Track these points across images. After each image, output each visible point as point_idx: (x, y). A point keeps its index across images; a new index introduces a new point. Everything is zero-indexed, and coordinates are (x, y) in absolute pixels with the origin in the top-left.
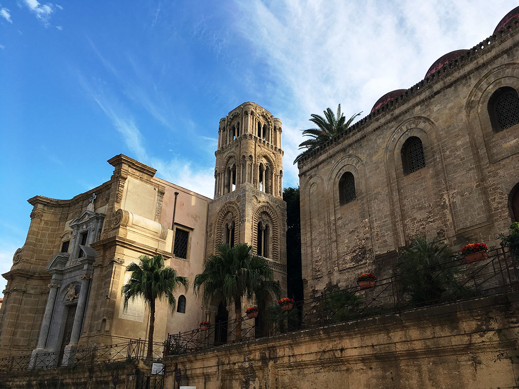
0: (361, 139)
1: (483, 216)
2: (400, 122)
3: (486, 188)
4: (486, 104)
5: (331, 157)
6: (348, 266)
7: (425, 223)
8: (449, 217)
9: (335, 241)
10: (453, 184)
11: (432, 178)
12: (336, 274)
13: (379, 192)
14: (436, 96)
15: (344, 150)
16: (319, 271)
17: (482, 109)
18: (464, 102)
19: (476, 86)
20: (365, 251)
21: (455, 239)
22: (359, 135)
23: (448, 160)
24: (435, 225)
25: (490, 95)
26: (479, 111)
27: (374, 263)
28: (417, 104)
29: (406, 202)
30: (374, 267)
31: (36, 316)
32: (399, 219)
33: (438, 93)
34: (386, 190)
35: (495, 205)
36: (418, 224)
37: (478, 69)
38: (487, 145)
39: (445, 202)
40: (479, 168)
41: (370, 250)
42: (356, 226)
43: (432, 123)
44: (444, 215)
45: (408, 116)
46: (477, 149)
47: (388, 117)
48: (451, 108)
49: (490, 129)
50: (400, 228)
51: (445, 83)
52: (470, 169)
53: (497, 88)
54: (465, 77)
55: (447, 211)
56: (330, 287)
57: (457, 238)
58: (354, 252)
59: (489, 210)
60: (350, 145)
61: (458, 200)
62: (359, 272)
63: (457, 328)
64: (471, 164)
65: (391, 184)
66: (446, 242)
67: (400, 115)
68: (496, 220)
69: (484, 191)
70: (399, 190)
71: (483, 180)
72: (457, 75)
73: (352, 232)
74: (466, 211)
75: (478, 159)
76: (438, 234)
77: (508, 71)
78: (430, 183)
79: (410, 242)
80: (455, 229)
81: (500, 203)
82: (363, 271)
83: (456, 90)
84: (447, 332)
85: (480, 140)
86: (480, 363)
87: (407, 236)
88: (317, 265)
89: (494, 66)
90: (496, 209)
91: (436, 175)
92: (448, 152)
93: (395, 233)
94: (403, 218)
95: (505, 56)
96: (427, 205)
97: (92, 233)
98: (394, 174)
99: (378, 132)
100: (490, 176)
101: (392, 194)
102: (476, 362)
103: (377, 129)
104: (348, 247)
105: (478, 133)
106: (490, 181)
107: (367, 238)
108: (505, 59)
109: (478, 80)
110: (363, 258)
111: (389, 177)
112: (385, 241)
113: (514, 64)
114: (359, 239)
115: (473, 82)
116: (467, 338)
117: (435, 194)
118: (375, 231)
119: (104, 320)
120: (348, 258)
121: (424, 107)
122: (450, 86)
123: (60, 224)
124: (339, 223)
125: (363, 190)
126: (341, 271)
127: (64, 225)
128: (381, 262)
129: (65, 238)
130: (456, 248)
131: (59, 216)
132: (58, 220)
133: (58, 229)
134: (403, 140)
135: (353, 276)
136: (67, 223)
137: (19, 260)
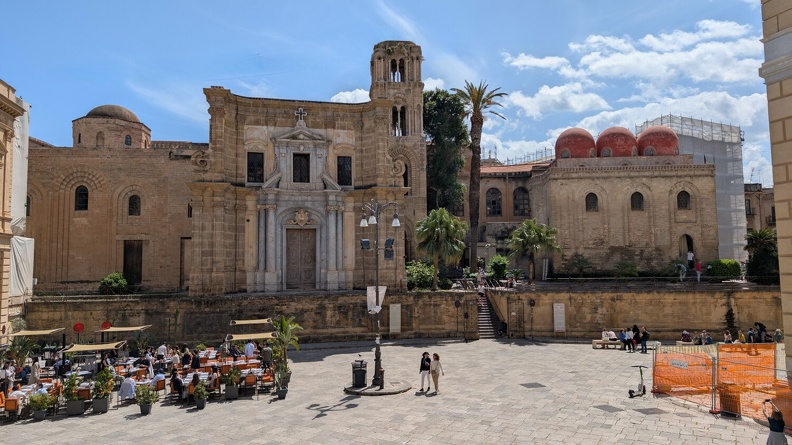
0: (607, 178)
1: (669, 243)
2: (633, 180)
4: (677, 194)
5: (582, 178)
6: (590, 246)
7: (640, 237)
8: (653, 238)
9: (581, 231)
10: (658, 224)
11: (647, 217)
12: (581, 249)
13: (616, 214)
14: (655, 178)
15: (593, 179)
17: (675, 196)
18: (669, 189)
19: (675, 184)
20: (603, 241)
22: (605, 175)
23: (657, 213)
24: (645, 240)
25: (679, 192)
26: (673, 196)
27: (609, 249)
28: (645, 177)
29: (631, 224)
30: (609, 251)
31: (234, 234)
32: (626, 231)
34: (621, 215)
36: (637, 237)
37: (677, 176)
38: (675, 213)
39: (652, 231)
40: (670, 222)
41: (607, 242)
42: (598, 227)
43: (651, 190)
44: (651, 237)
45: (638, 180)
46: (670, 213)
47: (626, 174)
48: (661, 188)
49: (677, 207)
50: (627, 236)
51: (660, 174)
52: (666, 221)
53: (683, 190)
54: (671, 177)
55: (653, 236)
57: (655, 248)
58: (596, 240)
59: (671, 241)
60: (598, 178)
61: (659, 232)
62: (599, 251)
64: (667, 219)
65: (624, 212)
66: (650, 249)
67: (634, 177)
68: (673, 246)
69: (671, 233)
70: (628, 217)
71: (671, 228)
72: (667, 173)
73: (595, 229)
74: (662, 239)
75: (670, 219)
76: (646, 244)
77: (689, 185)
78: (645, 219)
79: (631, 244)
80: (655, 244)
81: (676, 240)
82: (601, 251)
83: (665, 180)
85: (672, 210)
87: (630, 241)
89: (684, 179)
90: (674, 241)
91: (649, 217)
92: (657, 209)
93: (624, 238)
94: (629, 231)
96: (642, 229)
98: (626, 208)
99: (618, 179)
100: (674, 227)
103: (618, 177)
104: (591, 236)
105: (672, 207)
106: (674, 229)
107: (606, 236)
108: (688, 179)
109: (676, 182)
110: (602, 245)
111: (623, 207)
112: (618, 240)
113: (693, 183)
114: (600, 234)
115: (674, 181)
117: (647, 226)
118: (612, 233)
121: (648, 180)
122: (663, 177)
123: (237, 126)
124: (585, 221)
125: (605, 209)
126: (585, 248)
127: (243, 129)
128: (613, 250)
129: (250, 147)
130: (654, 253)
131: (234, 115)
132: (233, 120)
133: (237, 133)
134: (633, 191)
135: (593, 252)
136: (246, 127)
137: (208, 167)
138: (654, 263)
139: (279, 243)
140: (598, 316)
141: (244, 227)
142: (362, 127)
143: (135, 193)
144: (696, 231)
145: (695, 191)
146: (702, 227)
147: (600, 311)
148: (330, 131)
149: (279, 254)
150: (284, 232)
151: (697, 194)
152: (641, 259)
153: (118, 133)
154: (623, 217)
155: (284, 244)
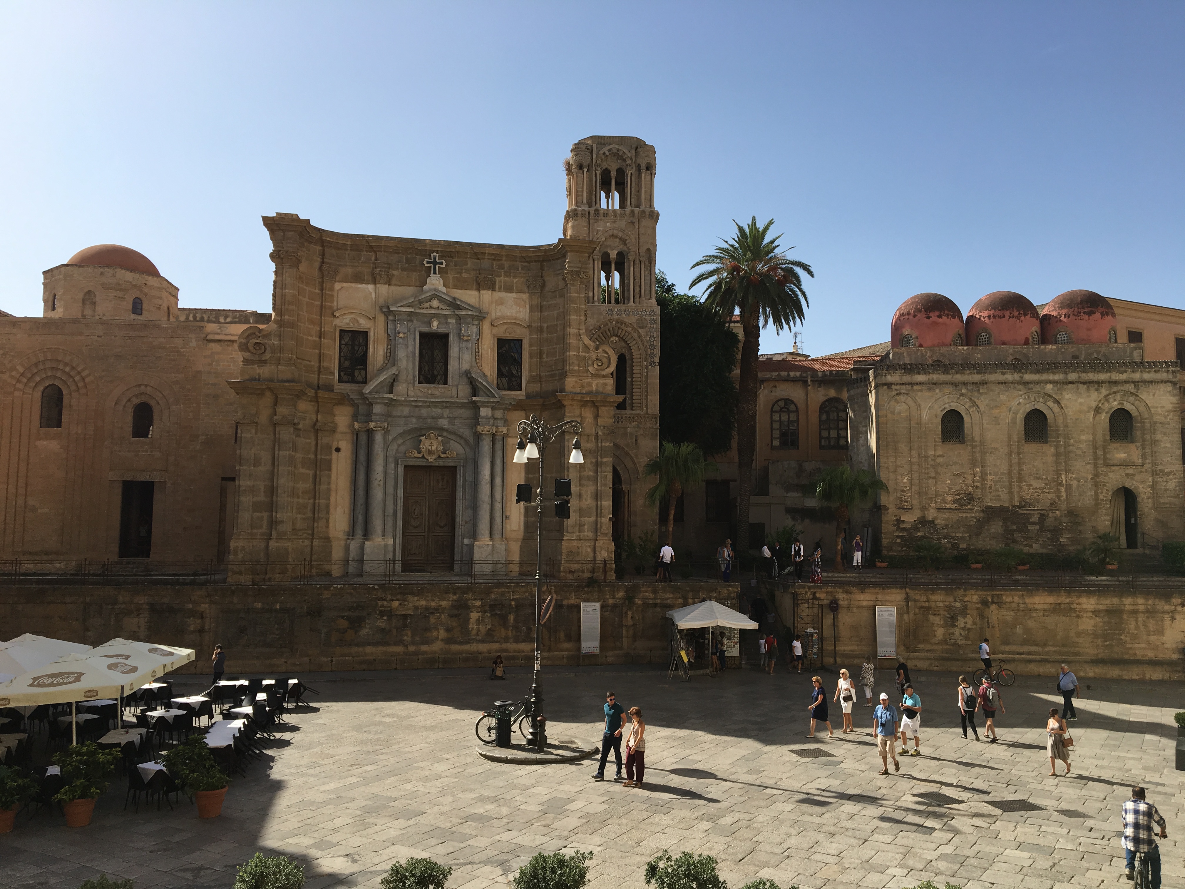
0: (980, 383)
1: (1093, 502)
2: (1029, 389)
3: (1097, 482)
4: (1109, 415)
5: (935, 384)
6: (948, 506)
7: (1040, 491)
8: (1064, 494)
9: (933, 478)
10: (1072, 469)
11: (1053, 456)
12: (932, 511)
13: (997, 448)
14: (1070, 386)
15: (955, 384)
16: (905, 501)
17: (1104, 417)
18: (1094, 404)
19: (1106, 396)
20: (972, 497)
21: (1066, 512)
22: (977, 378)
23: (1071, 448)
24: (1050, 496)
25: (1113, 410)
26: (1103, 418)
27: (983, 511)
28: (1050, 382)
29: (1024, 467)
30: (982, 515)
32: (1015, 480)
33: (1071, 383)
34: (1006, 450)
35: (1101, 497)
36: (1034, 491)
37: (1109, 382)
38: (1104, 448)
39: (1062, 481)
40: (1096, 465)
41: (979, 499)
42: (963, 471)
43: (1062, 407)
44: (1059, 491)
45: (1038, 388)
46: (1096, 449)
47: (1016, 377)
48: (1081, 404)
49: (1108, 438)
50: (1016, 489)
51: (1079, 377)
52: (1089, 463)
53: (1120, 407)
54: (1099, 384)
55: (1063, 489)
56: (923, 522)
57: (1068, 512)
58: (958, 495)
59: (1097, 499)
60: (965, 384)
61: (1074, 483)
62: (964, 515)
63: (1169, 601)
64: (1090, 458)
65: (1011, 445)
66: (1057, 512)
67: (1031, 383)
68: (1100, 508)
69: (1096, 484)
70: (1019, 454)
71: (1096, 475)
72: (1091, 376)
73: (957, 474)
74: (1080, 495)
75: (1096, 458)
76: (1051, 504)
77: (1132, 399)
78: (1050, 459)
79: (1023, 503)
80: (1067, 504)
81: (1105, 497)
82: (968, 515)
83: (1088, 389)
84: (1163, 603)
85: (1100, 443)
86: (1175, 619)
87: (1022, 498)
88: (902, 495)
89: (1122, 388)
90: (1102, 500)
91: (1057, 455)
92: (1072, 441)
93: (1011, 492)
94: (1020, 479)
95: (1132, 385)
96: (1044, 477)
97: (465, 344)
98: (1015, 438)
99: (1002, 387)
100: (1102, 474)
101: (1011, 456)
102: (1173, 619)
103: (1002, 383)
104: (950, 489)
105: (1100, 437)
106: (1101, 478)
107: (977, 487)
108: (1131, 387)
109: (1108, 392)
110: (969, 503)
111: (1010, 437)
112: (999, 496)
113: (1138, 396)
114: (966, 485)
115: (1104, 391)
116: (1173, 607)
117: (1054, 471)
118: (989, 483)
120: (949, 498)
121: (1056, 388)
122: (1084, 383)
123: (322, 283)
124: (940, 460)
125: (977, 438)
126: (939, 509)
127: (332, 289)
128: (991, 513)
129: (344, 321)
130: (1065, 519)
131: (317, 265)
132: (316, 273)
133: (322, 296)
134: (1029, 408)
135: (954, 517)
136: (337, 286)
137: (267, 356)
138: (1064, 539)
139: (390, 490)
140: (957, 632)
141: (330, 462)
142: (543, 286)
143: (143, 399)
144: (1142, 482)
145: (1142, 409)
146: (1154, 473)
147: (961, 622)
148: (487, 295)
149: (390, 510)
150: (401, 469)
151: (1146, 415)
152: (1041, 530)
153: (120, 294)
154: (1010, 454)
155: (400, 493)
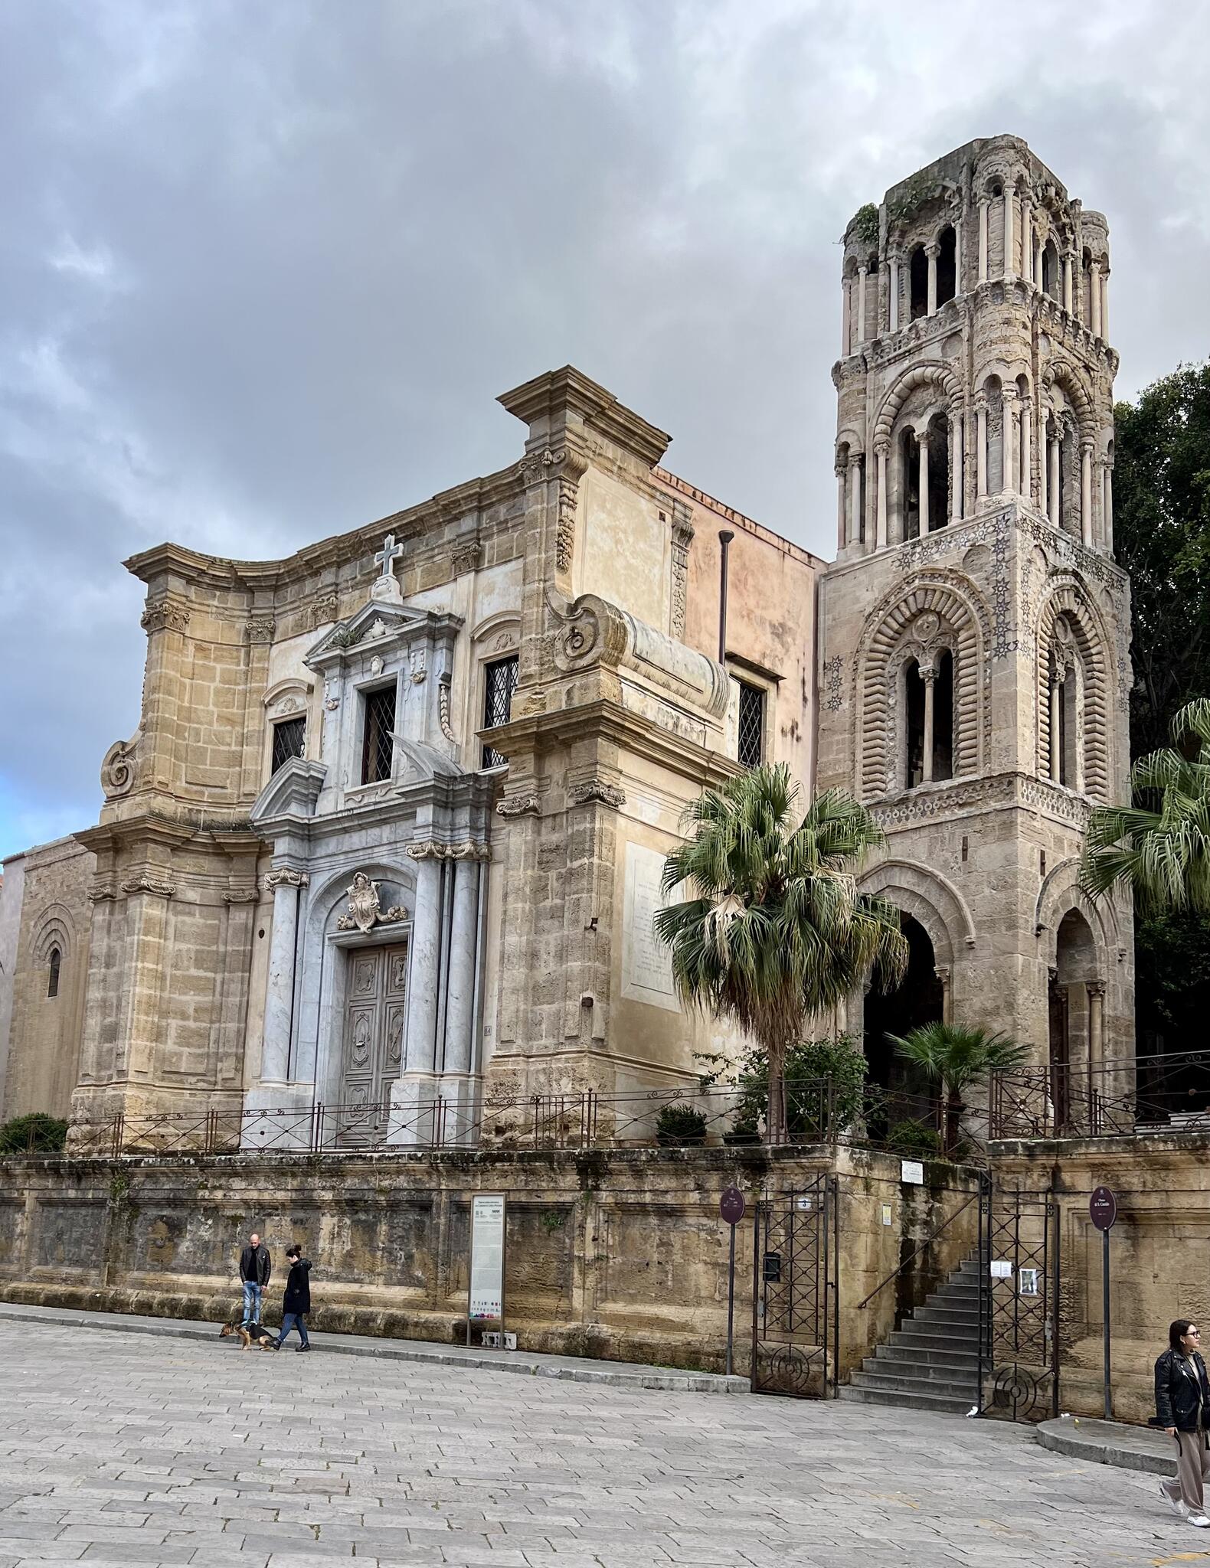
31: (219, 977)
97: (419, 691)
119: (588, 1003)
123: (249, 653)
129: (279, 709)
133: (247, 674)
136: (276, 650)
141: (250, 956)
148: (465, 585)
